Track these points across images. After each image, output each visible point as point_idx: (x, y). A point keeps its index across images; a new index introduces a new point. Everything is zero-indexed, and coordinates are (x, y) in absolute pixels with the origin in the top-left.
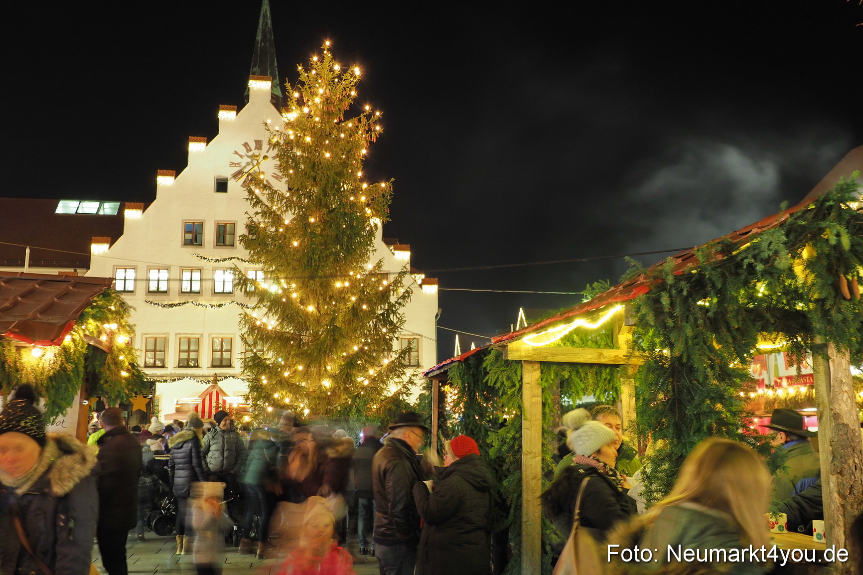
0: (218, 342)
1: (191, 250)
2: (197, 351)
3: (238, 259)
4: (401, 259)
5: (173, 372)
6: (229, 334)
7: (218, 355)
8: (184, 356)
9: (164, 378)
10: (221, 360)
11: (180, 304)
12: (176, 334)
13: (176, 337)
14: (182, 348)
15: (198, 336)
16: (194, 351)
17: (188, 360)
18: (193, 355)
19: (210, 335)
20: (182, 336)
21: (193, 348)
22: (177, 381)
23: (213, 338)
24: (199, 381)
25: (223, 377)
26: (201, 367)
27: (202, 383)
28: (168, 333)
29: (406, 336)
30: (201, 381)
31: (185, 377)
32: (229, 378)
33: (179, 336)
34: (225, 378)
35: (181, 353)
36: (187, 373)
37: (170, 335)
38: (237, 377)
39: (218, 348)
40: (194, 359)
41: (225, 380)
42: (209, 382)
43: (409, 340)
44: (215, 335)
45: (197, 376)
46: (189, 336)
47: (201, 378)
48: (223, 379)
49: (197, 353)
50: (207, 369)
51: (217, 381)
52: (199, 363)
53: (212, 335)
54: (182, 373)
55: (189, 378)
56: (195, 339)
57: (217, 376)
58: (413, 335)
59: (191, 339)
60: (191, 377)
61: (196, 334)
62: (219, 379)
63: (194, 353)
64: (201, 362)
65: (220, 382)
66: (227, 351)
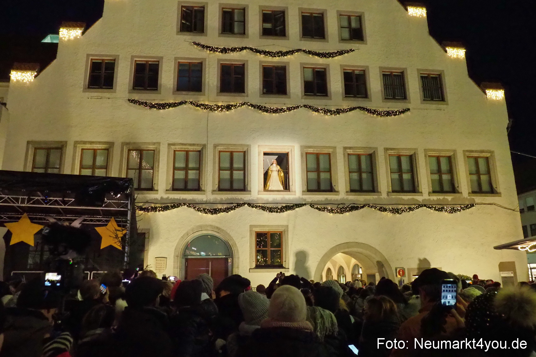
0: (227, 156)
1: (188, 38)
3: (251, 49)
4: (455, 56)
5: (165, 196)
6: (241, 145)
7: (226, 174)
8: (180, 175)
9: (153, 205)
10: (231, 181)
11: (174, 105)
12: (169, 145)
13: (169, 149)
14: (177, 165)
15: (199, 148)
16: (193, 169)
17: (186, 181)
18: (192, 175)
19: (215, 146)
20: (178, 147)
21: (191, 165)
22: (171, 209)
23: (219, 151)
24: (202, 209)
25: (235, 205)
26: (204, 191)
27: (205, 213)
28: (158, 143)
29: (473, 153)
30: (204, 210)
31: (182, 204)
32: (244, 206)
33: (173, 147)
34: (238, 205)
35: (176, 171)
36: (184, 198)
37: (161, 147)
38: (255, 204)
39: (227, 165)
40: (193, 180)
41: (237, 209)
42: (215, 211)
43: (476, 159)
44: (222, 147)
45: (199, 203)
46: (187, 148)
47: (204, 206)
48: (235, 207)
49: (198, 171)
50: (213, 194)
51: (227, 210)
52: (200, 184)
53: (218, 146)
54: (177, 199)
55: (187, 206)
56: (195, 152)
57: (226, 203)
58: (482, 152)
59: (190, 153)
60: (189, 204)
61: (196, 145)
62: (230, 207)
63: (194, 171)
64: (203, 183)
65: (232, 211)
66: (238, 169)
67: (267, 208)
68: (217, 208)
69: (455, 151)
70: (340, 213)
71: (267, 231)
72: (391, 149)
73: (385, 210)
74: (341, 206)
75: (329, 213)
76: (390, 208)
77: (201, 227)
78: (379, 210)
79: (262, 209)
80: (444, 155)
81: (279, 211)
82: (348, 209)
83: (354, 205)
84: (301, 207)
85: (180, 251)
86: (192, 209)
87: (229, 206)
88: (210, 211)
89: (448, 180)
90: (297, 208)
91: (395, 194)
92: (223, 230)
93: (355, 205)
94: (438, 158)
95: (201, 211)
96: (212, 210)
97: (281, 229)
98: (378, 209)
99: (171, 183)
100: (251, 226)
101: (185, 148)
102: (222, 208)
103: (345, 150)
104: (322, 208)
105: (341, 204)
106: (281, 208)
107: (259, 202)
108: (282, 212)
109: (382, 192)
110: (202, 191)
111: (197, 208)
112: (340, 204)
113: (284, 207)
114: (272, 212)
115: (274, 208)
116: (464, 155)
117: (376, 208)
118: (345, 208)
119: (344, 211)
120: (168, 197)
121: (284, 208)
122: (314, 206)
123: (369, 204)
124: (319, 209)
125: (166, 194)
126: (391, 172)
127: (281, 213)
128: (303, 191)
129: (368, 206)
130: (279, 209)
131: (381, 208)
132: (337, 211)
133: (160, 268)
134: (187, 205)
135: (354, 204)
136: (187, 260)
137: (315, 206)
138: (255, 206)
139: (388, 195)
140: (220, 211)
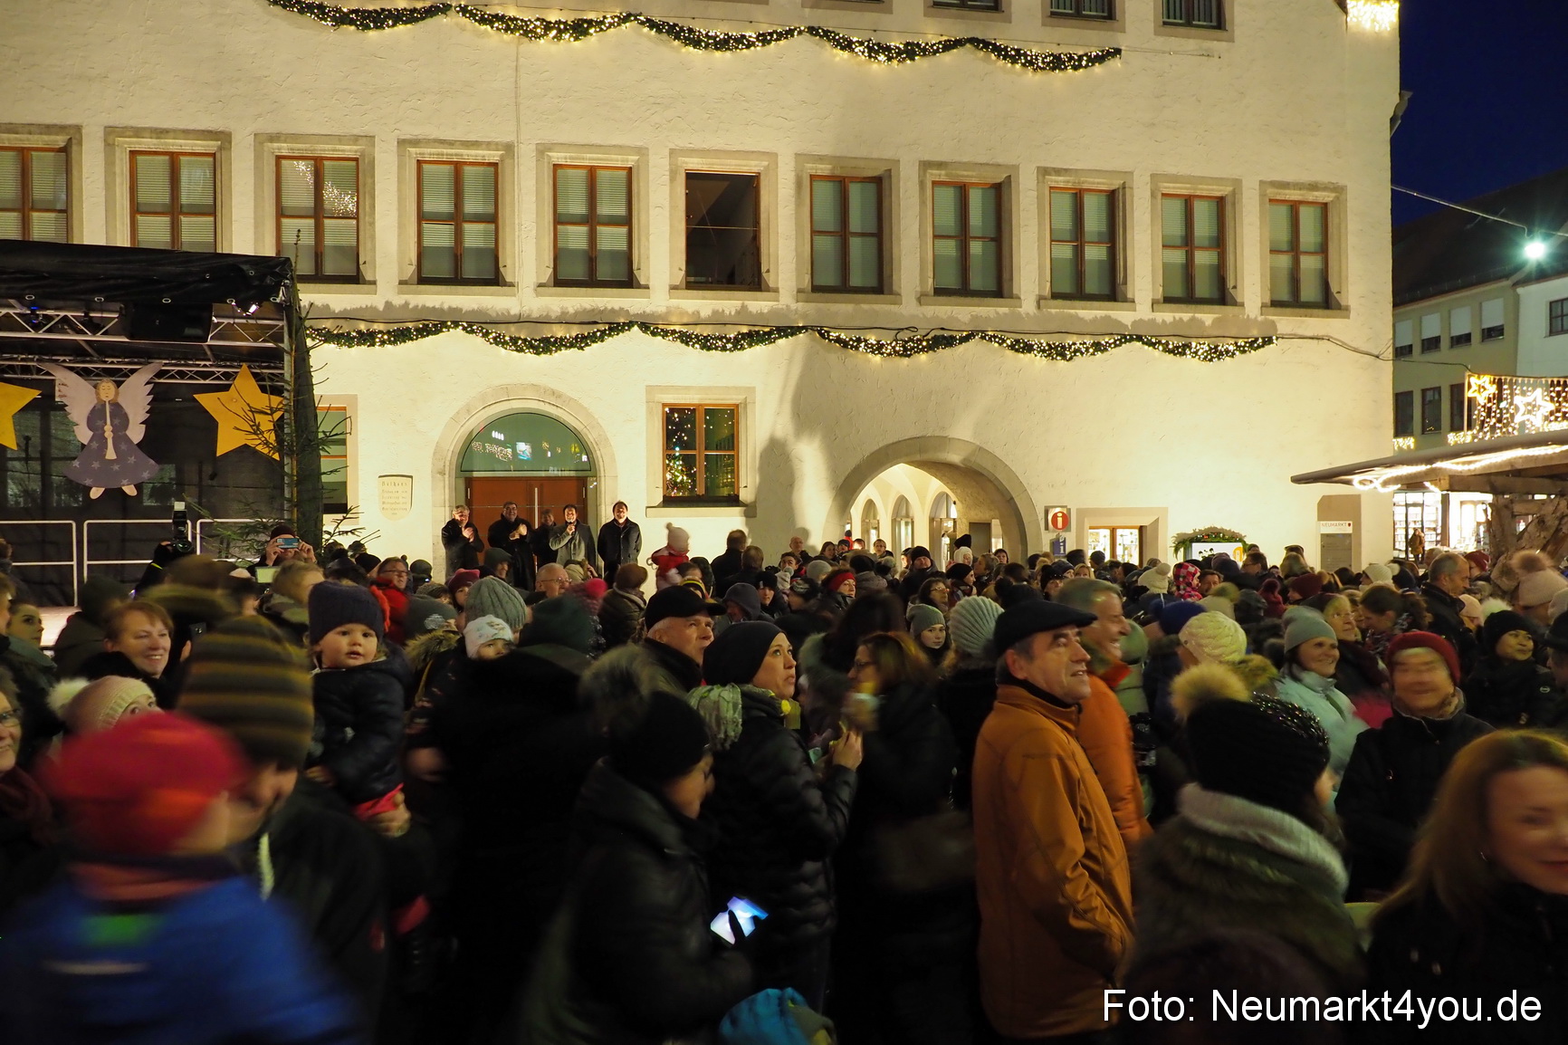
0: (577, 182)
2: (492, 219)
5: (398, 300)
6: (620, 149)
7: (576, 237)
8: (440, 236)
9: (363, 327)
10: (591, 257)
11: (410, 16)
12: (402, 143)
13: (401, 155)
14: (428, 207)
15: (493, 156)
16: (477, 218)
17: (457, 254)
18: (474, 235)
19: (542, 150)
20: (428, 152)
21: (470, 207)
22: (416, 339)
23: (554, 165)
24: (507, 338)
25: (602, 327)
26: (512, 285)
27: (517, 350)
28: (368, 139)
29: (1287, 191)
30: (514, 340)
31: (449, 323)
32: (629, 330)
33: (413, 150)
34: (610, 329)
35: (425, 226)
36: (455, 306)
37: (377, 149)
38: (660, 326)
39: (578, 207)
40: (479, 252)
41: (610, 338)
42: (546, 345)
43: (1294, 208)
44: (563, 154)
45: (498, 320)
46: (456, 155)
47: (513, 331)
48: (603, 332)
49: (492, 226)
50: (538, 295)
51: (581, 342)
52: (501, 265)
53: (550, 150)
54: (434, 307)
55: (464, 329)
56: (481, 169)
57: (578, 321)
58: (1313, 187)
59: (467, 169)
60: (470, 324)
61: (484, 146)
62: (589, 333)
63: (481, 226)
64: (509, 263)
65: (594, 345)
66: (613, 221)
67: (697, 336)
68: (552, 337)
69: (1237, 183)
70: (901, 355)
71: (696, 402)
72: (1058, 171)
73: (1028, 348)
74: (905, 335)
75: (870, 355)
76: (1041, 344)
77: (507, 391)
78: (1012, 347)
79: (682, 342)
80: (1205, 194)
81: (729, 346)
82: (924, 343)
83: (940, 333)
84: (792, 335)
85: (449, 459)
86: (477, 340)
87: (586, 330)
88: (532, 346)
89: (1211, 266)
90: (780, 337)
91: (1059, 302)
92: (571, 399)
93: (946, 334)
94: (1188, 201)
95: (504, 344)
96: (536, 340)
97: (734, 397)
98: (1008, 346)
99: (414, 261)
100: (650, 389)
101: (452, 155)
102: (566, 337)
103: (925, 171)
104: (851, 339)
105: (906, 329)
106: (735, 338)
107: (674, 320)
108: (739, 349)
109: (1022, 297)
110: (505, 284)
111: (494, 334)
112: (903, 329)
113: (744, 336)
114: (709, 349)
115: (716, 338)
116: (1262, 195)
117: (1004, 341)
118: (918, 340)
119: (913, 348)
120: (407, 304)
121: (743, 339)
122: (828, 332)
123: (983, 332)
124: (845, 344)
125: (400, 292)
126: (1052, 241)
127: (736, 353)
128: (799, 291)
129: (983, 338)
130: (729, 340)
131: (1017, 341)
132: (894, 348)
133: (394, 506)
134: (462, 325)
135: (943, 329)
136: (469, 482)
137: (834, 334)
138: (662, 330)
139: (1039, 307)
140: (560, 343)
